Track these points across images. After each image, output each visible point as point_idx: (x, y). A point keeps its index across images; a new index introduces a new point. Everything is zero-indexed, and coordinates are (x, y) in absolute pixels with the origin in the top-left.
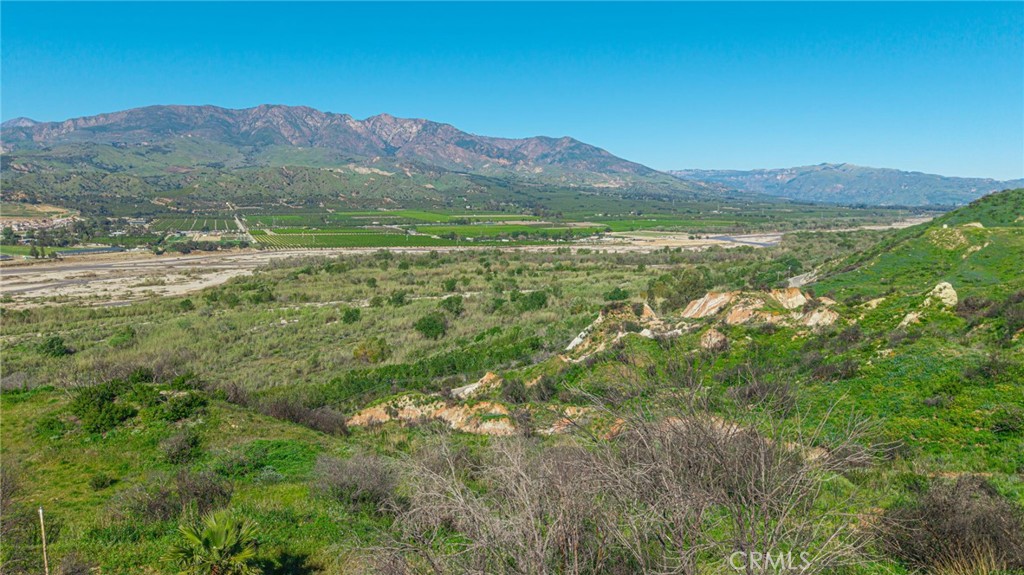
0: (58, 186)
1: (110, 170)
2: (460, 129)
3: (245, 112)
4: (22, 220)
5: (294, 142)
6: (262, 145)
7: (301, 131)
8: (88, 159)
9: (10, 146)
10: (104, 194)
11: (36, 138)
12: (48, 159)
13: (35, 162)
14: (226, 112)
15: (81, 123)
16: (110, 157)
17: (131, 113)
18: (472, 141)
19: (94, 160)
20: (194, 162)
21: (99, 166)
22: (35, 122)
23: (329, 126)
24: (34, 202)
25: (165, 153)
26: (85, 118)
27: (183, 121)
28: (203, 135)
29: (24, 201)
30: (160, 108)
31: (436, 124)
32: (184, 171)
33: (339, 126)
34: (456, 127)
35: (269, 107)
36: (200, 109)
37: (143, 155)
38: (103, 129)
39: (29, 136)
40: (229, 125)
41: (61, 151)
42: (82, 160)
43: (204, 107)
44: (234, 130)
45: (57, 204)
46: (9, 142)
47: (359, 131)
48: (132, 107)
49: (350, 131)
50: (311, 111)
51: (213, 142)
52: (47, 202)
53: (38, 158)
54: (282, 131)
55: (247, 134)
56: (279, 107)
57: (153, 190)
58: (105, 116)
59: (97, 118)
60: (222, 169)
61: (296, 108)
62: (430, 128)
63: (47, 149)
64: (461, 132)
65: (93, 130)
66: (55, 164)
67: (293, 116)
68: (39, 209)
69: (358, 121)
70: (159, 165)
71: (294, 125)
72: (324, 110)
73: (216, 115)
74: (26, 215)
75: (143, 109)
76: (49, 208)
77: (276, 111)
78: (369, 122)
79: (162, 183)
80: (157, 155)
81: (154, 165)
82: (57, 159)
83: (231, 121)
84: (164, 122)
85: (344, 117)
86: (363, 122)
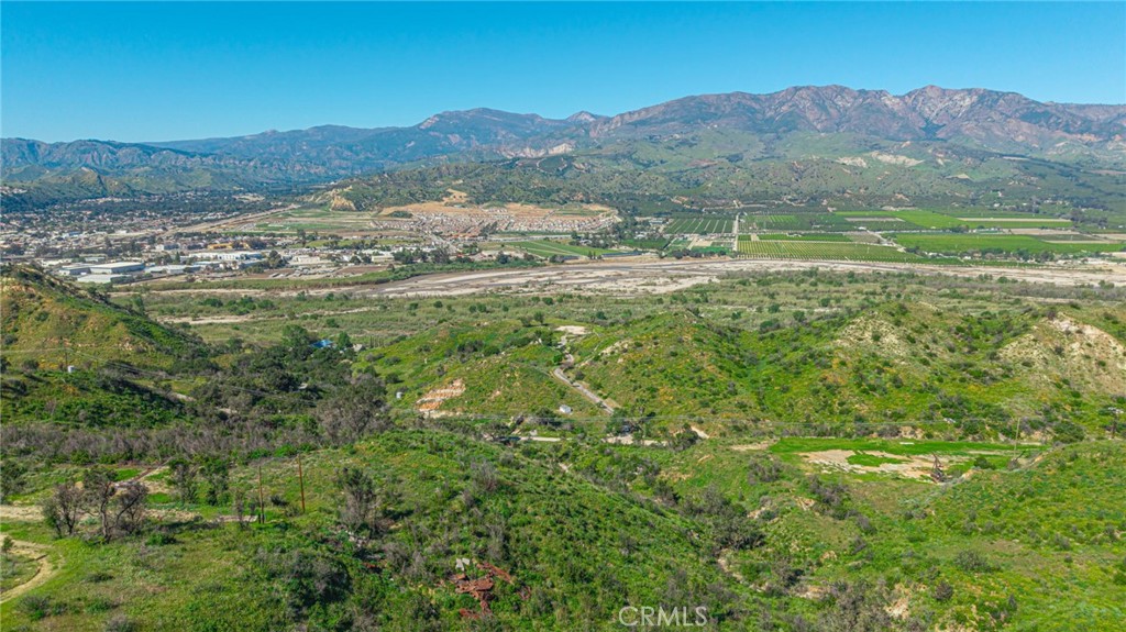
0: (605, 185)
1: (644, 165)
2: (1032, 98)
3: (771, 97)
4: (581, 218)
5: (819, 127)
6: (784, 131)
7: (828, 113)
8: (629, 156)
9: (573, 142)
10: (637, 192)
11: (592, 134)
12: (599, 157)
13: (591, 161)
14: (755, 98)
15: (627, 118)
16: (646, 152)
17: (668, 105)
18: (1045, 113)
19: (634, 156)
20: (716, 154)
21: (637, 162)
22: (593, 116)
23: (861, 105)
24: (588, 202)
25: (691, 145)
26: (630, 113)
27: (712, 110)
28: (727, 124)
29: (582, 201)
30: (693, 98)
31: (997, 93)
32: (705, 164)
33: (871, 105)
34: (1025, 96)
35: (797, 89)
36: (728, 96)
37: (672, 149)
38: (643, 123)
39: (587, 132)
40: (754, 111)
41: (608, 150)
42: (624, 156)
43: (733, 95)
44: (759, 116)
45: (602, 204)
46: (572, 138)
47: (896, 108)
48: (669, 99)
49: (885, 109)
50: (841, 90)
51: (737, 132)
52: (597, 202)
53: (592, 156)
54: (808, 115)
55: (772, 118)
56: (808, 88)
57: (675, 186)
58: (647, 110)
59: (639, 112)
60: (739, 163)
61: (827, 88)
62: (987, 99)
63: (599, 147)
64: (1033, 102)
65: (635, 124)
66: (605, 161)
67: (821, 97)
68: (591, 209)
69: (894, 97)
70: (684, 158)
71: (824, 108)
72: (855, 87)
73: (744, 101)
74: (583, 214)
75: (678, 101)
76: (598, 208)
77: (804, 93)
78: (910, 97)
79: (684, 179)
80: (685, 149)
81: (680, 160)
82: (606, 156)
83: (757, 107)
84: (695, 111)
85: (881, 93)
86: (902, 98)
